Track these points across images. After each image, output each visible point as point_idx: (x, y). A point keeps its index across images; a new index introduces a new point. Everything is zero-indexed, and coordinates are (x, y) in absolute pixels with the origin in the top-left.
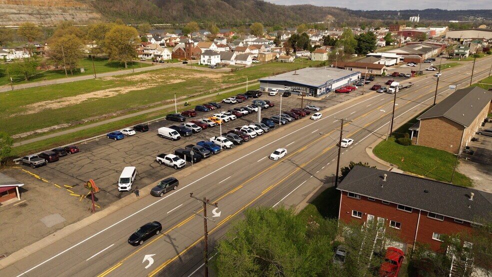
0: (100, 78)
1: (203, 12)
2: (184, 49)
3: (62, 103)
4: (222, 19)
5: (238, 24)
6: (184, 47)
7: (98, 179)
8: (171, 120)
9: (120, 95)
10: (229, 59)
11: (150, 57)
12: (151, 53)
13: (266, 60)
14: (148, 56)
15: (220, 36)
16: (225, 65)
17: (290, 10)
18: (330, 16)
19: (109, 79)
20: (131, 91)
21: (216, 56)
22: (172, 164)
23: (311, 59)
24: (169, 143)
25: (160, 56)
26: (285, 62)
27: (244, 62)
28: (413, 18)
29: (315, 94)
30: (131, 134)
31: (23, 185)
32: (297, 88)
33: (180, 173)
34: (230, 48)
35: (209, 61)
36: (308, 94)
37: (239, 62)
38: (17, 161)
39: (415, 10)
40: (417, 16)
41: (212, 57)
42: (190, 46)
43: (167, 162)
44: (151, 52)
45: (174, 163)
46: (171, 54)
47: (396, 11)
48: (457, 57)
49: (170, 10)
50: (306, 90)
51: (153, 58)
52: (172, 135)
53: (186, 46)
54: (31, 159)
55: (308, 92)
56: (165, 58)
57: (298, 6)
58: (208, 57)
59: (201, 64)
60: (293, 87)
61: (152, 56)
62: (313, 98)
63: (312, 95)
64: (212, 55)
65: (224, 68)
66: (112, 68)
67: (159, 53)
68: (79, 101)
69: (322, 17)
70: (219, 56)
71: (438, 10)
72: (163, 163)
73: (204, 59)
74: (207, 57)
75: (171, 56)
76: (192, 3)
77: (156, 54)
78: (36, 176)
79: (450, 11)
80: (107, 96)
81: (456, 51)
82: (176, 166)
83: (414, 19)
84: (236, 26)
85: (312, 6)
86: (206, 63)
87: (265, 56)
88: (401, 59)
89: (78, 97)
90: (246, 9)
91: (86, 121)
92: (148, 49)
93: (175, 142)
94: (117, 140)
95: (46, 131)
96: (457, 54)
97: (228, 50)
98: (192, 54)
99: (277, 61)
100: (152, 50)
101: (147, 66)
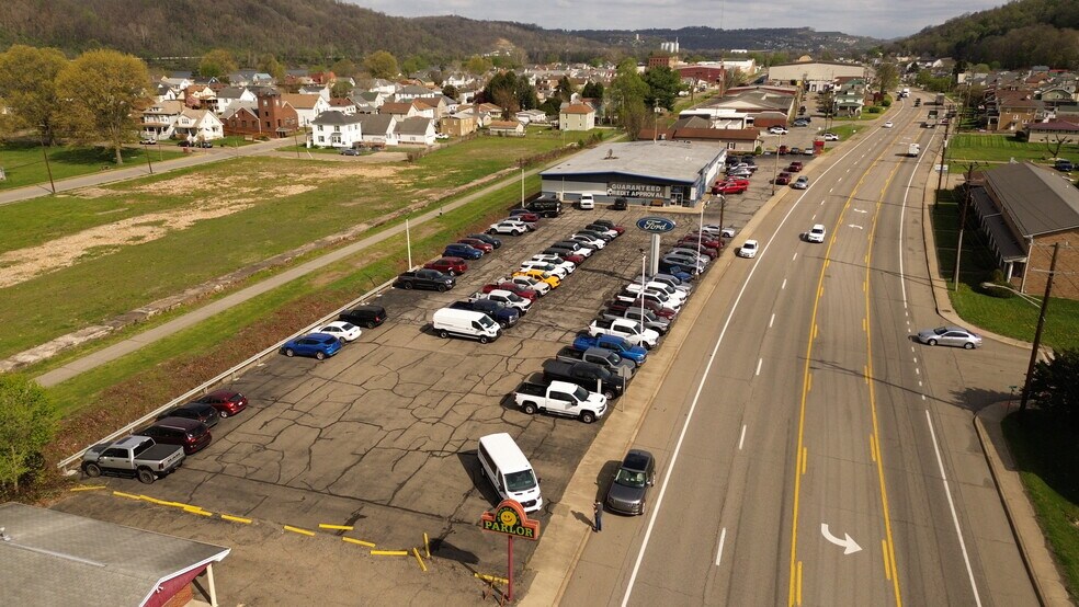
0: (66, 192)
1: (218, 30)
2: (256, 111)
3: (19, 269)
4: (267, 45)
5: (309, 58)
6: (256, 106)
7: (401, 485)
8: (415, 288)
9: (171, 232)
10: (382, 131)
11: (165, 136)
12: (167, 123)
13: (463, 133)
14: (159, 132)
15: (307, 82)
16: (376, 147)
17: (419, 28)
18: (504, 41)
19: (98, 193)
20: (199, 223)
21: (353, 125)
22: (576, 410)
23: (558, 127)
24: (481, 351)
25: (194, 131)
26: (507, 136)
27: (419, 138)
28: (667, 44)
29: (686, 201)
30: (352, 338)
31: (227, 552)
32: (638, 188)
33: (609, 434)
34: (358, 108)
35: (336, 137)
36: (667, 201)
37: (406, 138)
38: (69, 467)
39: (664, 30)
40: (674, 41)
41: (343, 129)
42: (271, 104)
43: (559, 406)
44: (165, 121)
45: (582, 405)
46: (220, 125)
47: (627, 32)
48: (844, 113)
49: (130, 25)
50: (663, 192)
51: (173, 137)
52: (484, 326)
53: (260, 103)
54: (137, 451)
55: (668, 196)
56: (209, 135)
57: (432, 18)
58: (333, 127)
59: (315, 147)
60: (628, 187)
61: (170, 130)
62: (680, 209)
63: (679, 203)
64: (344, 123)
65: (377, 155)
66: (77, 167)
67: (191, 123)
68: (64, 259)
69: (488, 44)
70: (359, 125)
71: (705, 29)
72: (543, 411)
73: (321, 133)
74: (329, 130)
75: (221, 129)
76: (186, 7)
77: (181, 125)
78: (187, 508)
79: (729, 32)
80: (139, 238)
81: (840, 101)
82: (592, 413)
83: (669, 48)
84: (305, 61)
85: (462, 18)
86: (328, 143)
87: (459, 123)
88: (748, 121)
89: (51, 246)
90: (320, 23)
91: (151, 313)
92: (157, 115)
93: (491, 346)
94: (327, 356)
95: (48, 354)
96: (843, 108)
97: (355, 111)
98: (277, 123)
99: (489, 134)
100: (168, 115)
101: (170, 158)
